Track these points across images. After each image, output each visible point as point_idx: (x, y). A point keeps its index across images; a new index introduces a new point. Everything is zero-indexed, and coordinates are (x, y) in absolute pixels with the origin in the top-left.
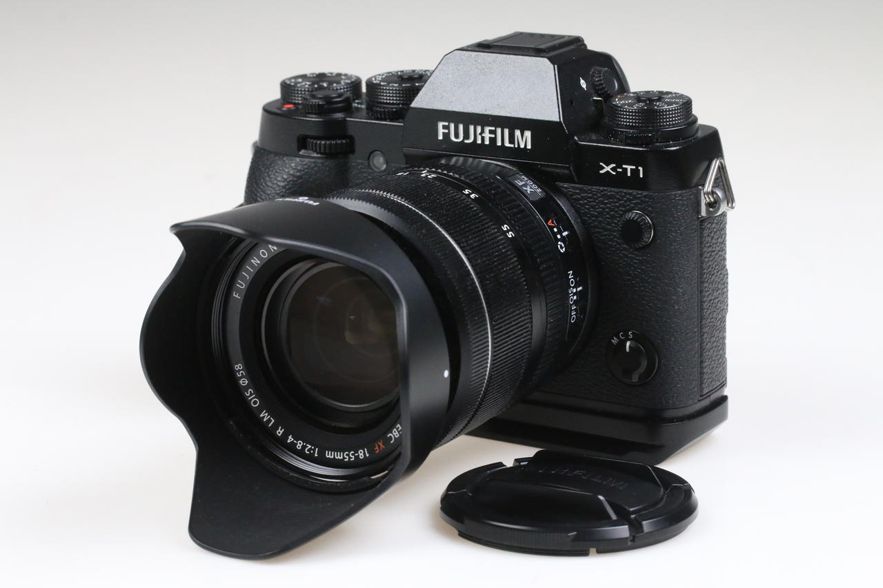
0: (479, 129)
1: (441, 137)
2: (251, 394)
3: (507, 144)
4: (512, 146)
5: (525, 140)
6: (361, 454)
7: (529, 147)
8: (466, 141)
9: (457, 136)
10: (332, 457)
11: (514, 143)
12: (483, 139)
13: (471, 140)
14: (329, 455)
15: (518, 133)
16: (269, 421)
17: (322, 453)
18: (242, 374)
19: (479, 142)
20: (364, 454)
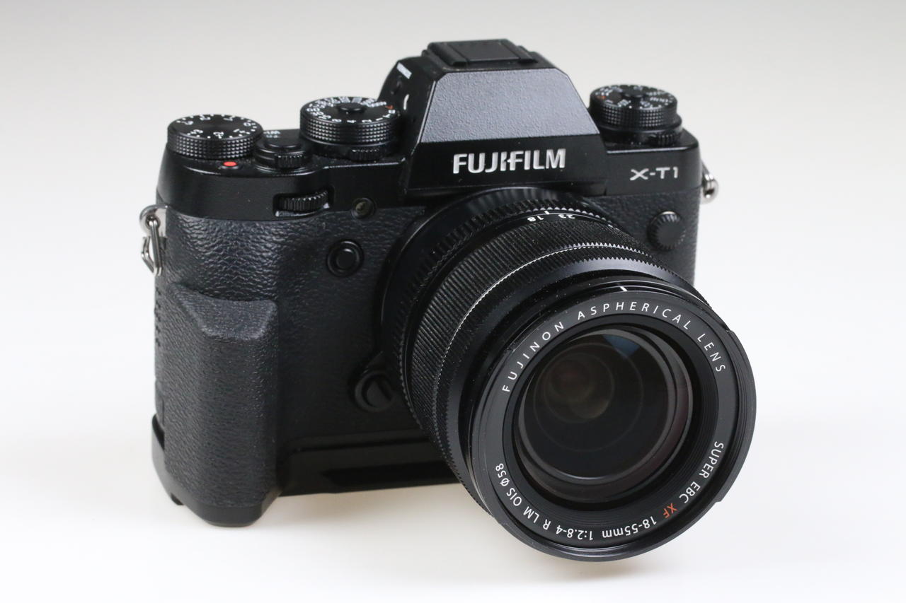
0: (504, 156)
1: (456, 171)
2: (513, 493)
3: (536, 167)
4: (542, 168)
5: (557, 159)
6: (646, 524)
7: (562, 166)
8: (487, 171)
9: (476, 166)
10: (611, 535)
11: (544, 164)
12: (508, 165)
13: (493, 169)
14: (606, 535)
15: (549, 153)
16: (534, 516)
17: (597, 535)
18: (503, 473)
19: (503, 169)
20: (651, 522)
